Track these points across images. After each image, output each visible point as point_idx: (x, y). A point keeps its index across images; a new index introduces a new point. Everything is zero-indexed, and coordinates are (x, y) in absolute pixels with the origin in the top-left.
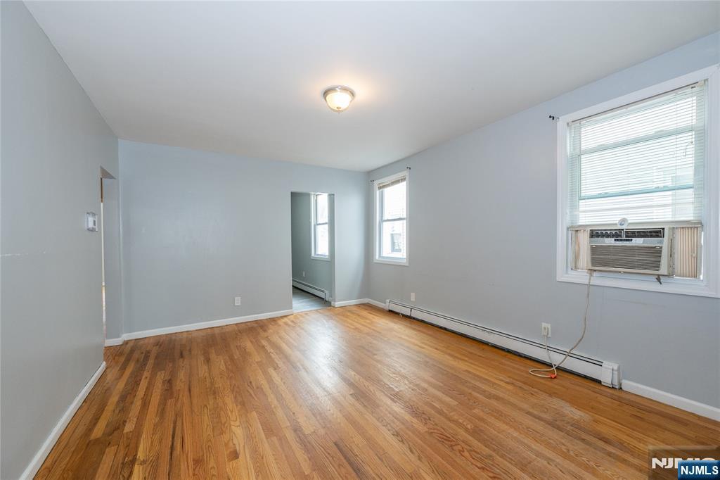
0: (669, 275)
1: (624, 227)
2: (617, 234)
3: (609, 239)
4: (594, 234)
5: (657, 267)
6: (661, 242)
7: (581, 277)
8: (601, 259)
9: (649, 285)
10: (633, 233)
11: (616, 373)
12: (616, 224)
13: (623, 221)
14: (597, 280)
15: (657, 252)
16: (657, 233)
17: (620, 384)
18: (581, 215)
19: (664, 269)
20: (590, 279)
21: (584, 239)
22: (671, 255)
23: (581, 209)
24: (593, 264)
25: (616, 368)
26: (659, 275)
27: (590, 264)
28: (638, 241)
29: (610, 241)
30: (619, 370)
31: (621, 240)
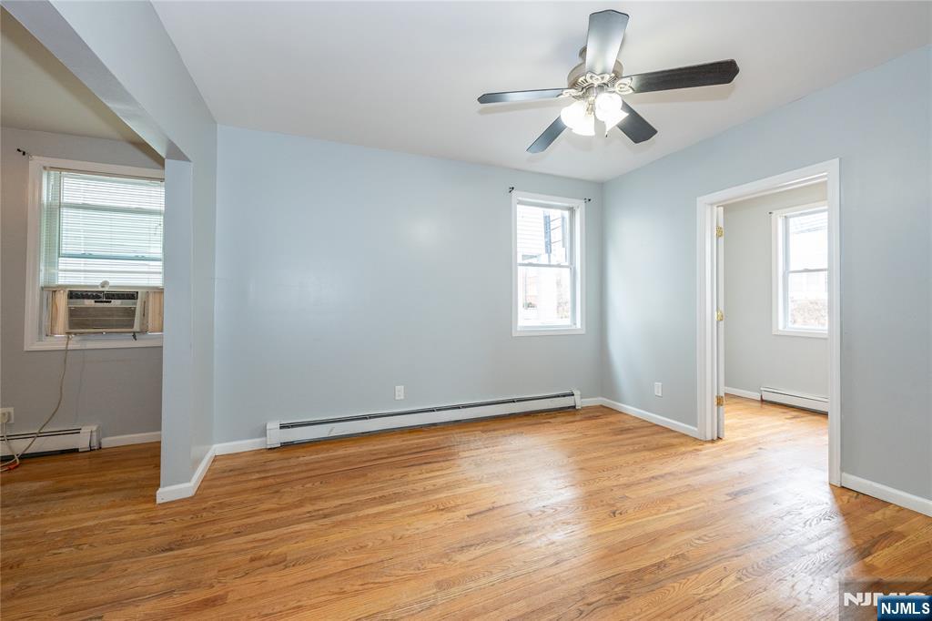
0: (143, 331)
1: (106, 289)
2: (96, 296)
3: (89, 300)
4: (73, 295)
5: (132, 326)
6: (135, 304)
7: (58, 341)
8: (78, 321)
9: (126, 342)
10: (113, 295)
11: (94, 434)
12: (97, 286)
13: (104, 284)
14: (75, 344)
15: (131, 312)
16: (132, 296)
17: (100, 444)
18: (61, 274)
19: (136, 327)
20: (67, 344)
21: (62, 300)
22: (144, 314)
23: (60, 267)
24: (71, 327)
25: (94, 428)
26: (134, 333)
27: (67, 326)
28: (116, 303)
29: (89, 303)
30: (97, 430)
31: (101, 302)
